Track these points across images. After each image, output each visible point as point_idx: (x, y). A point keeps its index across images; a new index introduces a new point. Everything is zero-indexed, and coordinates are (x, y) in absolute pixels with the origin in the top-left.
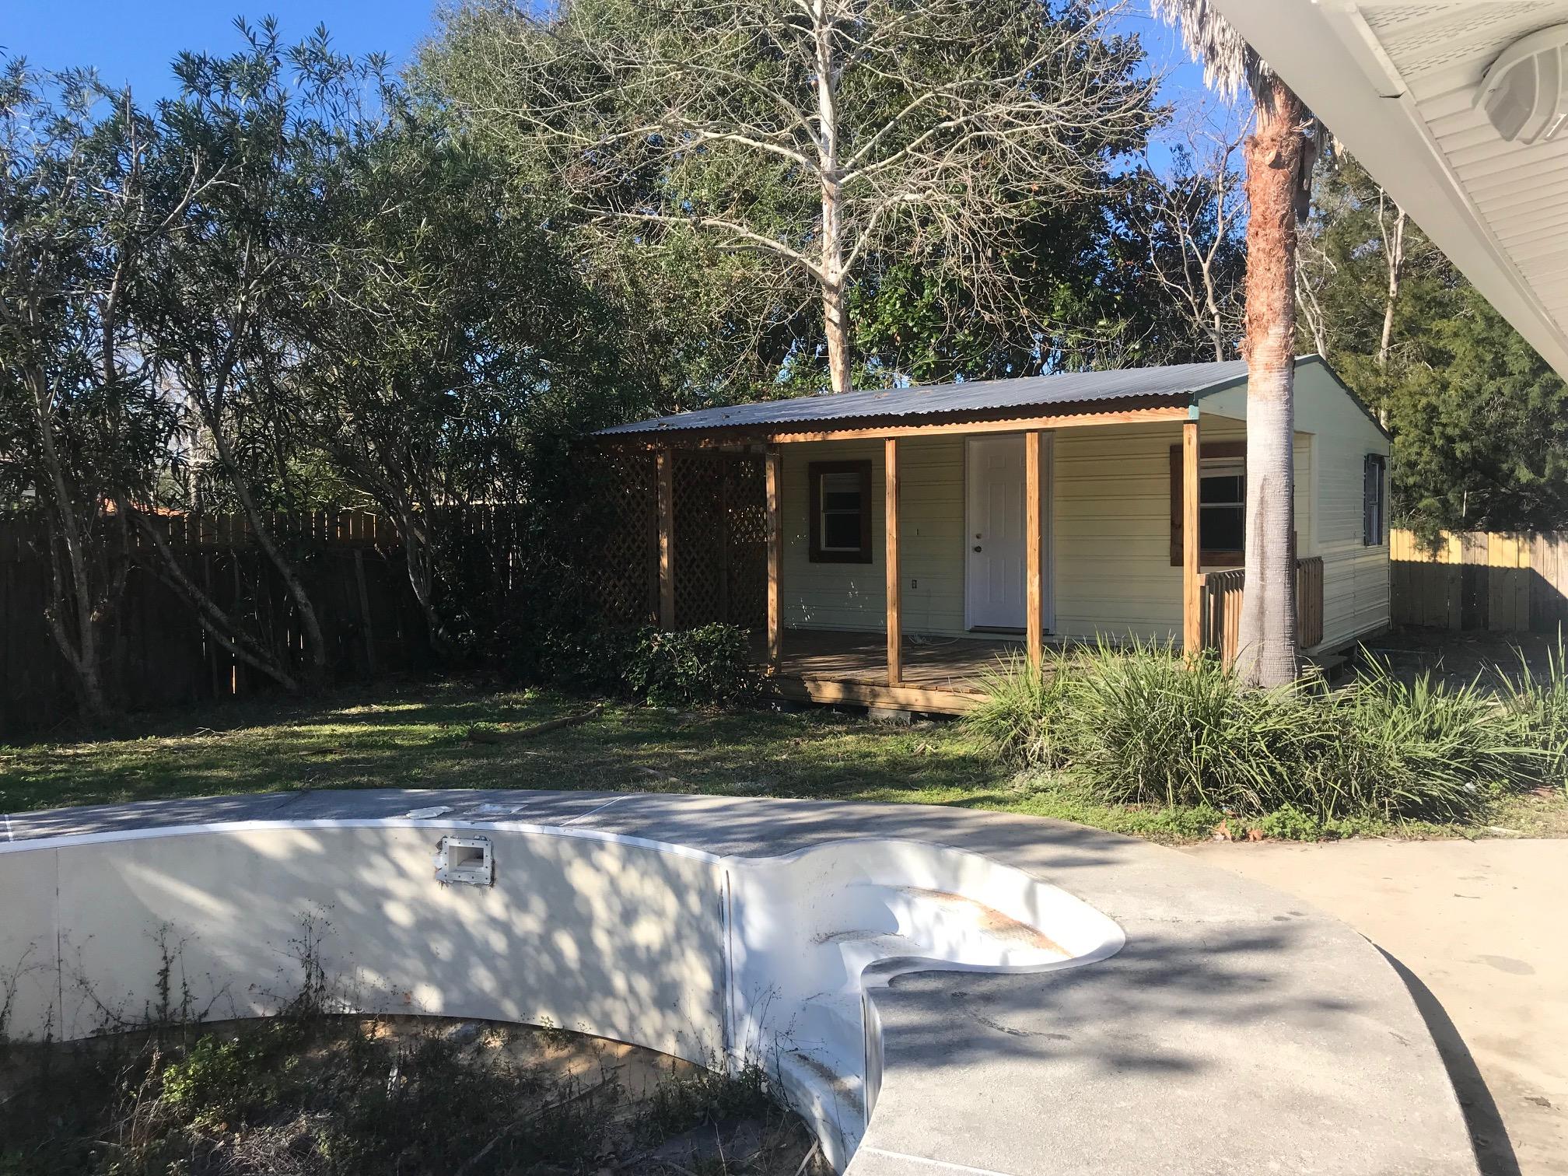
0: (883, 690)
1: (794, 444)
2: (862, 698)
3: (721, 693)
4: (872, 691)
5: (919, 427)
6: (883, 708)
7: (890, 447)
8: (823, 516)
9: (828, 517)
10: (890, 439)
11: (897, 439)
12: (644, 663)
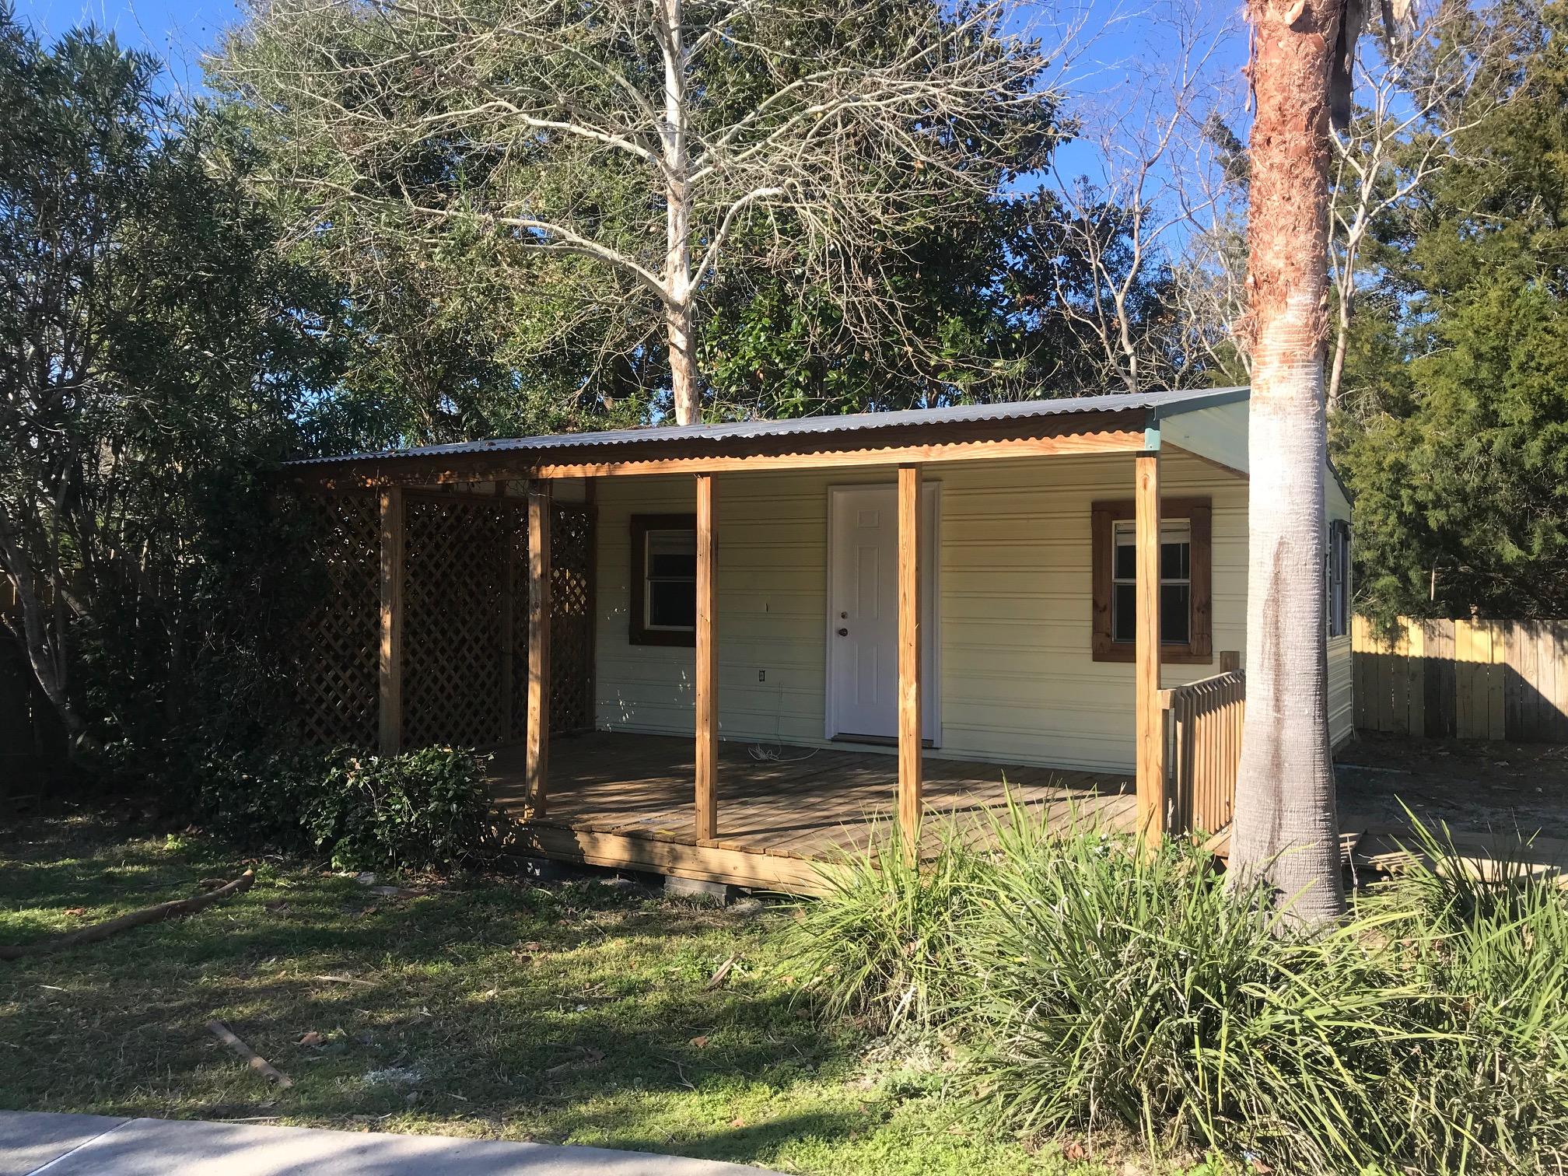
0: (687, 850)
1: (569, 480)
2: (657, 862)
3: (444, 850)
4: (672, 851)
5: (743, 458)
6: (687, 879)
7: (703, 487)
8: (648, 585)
9: (656, 588)
10: (703, 474)
11: (715, 477)
12: (333, 803)
